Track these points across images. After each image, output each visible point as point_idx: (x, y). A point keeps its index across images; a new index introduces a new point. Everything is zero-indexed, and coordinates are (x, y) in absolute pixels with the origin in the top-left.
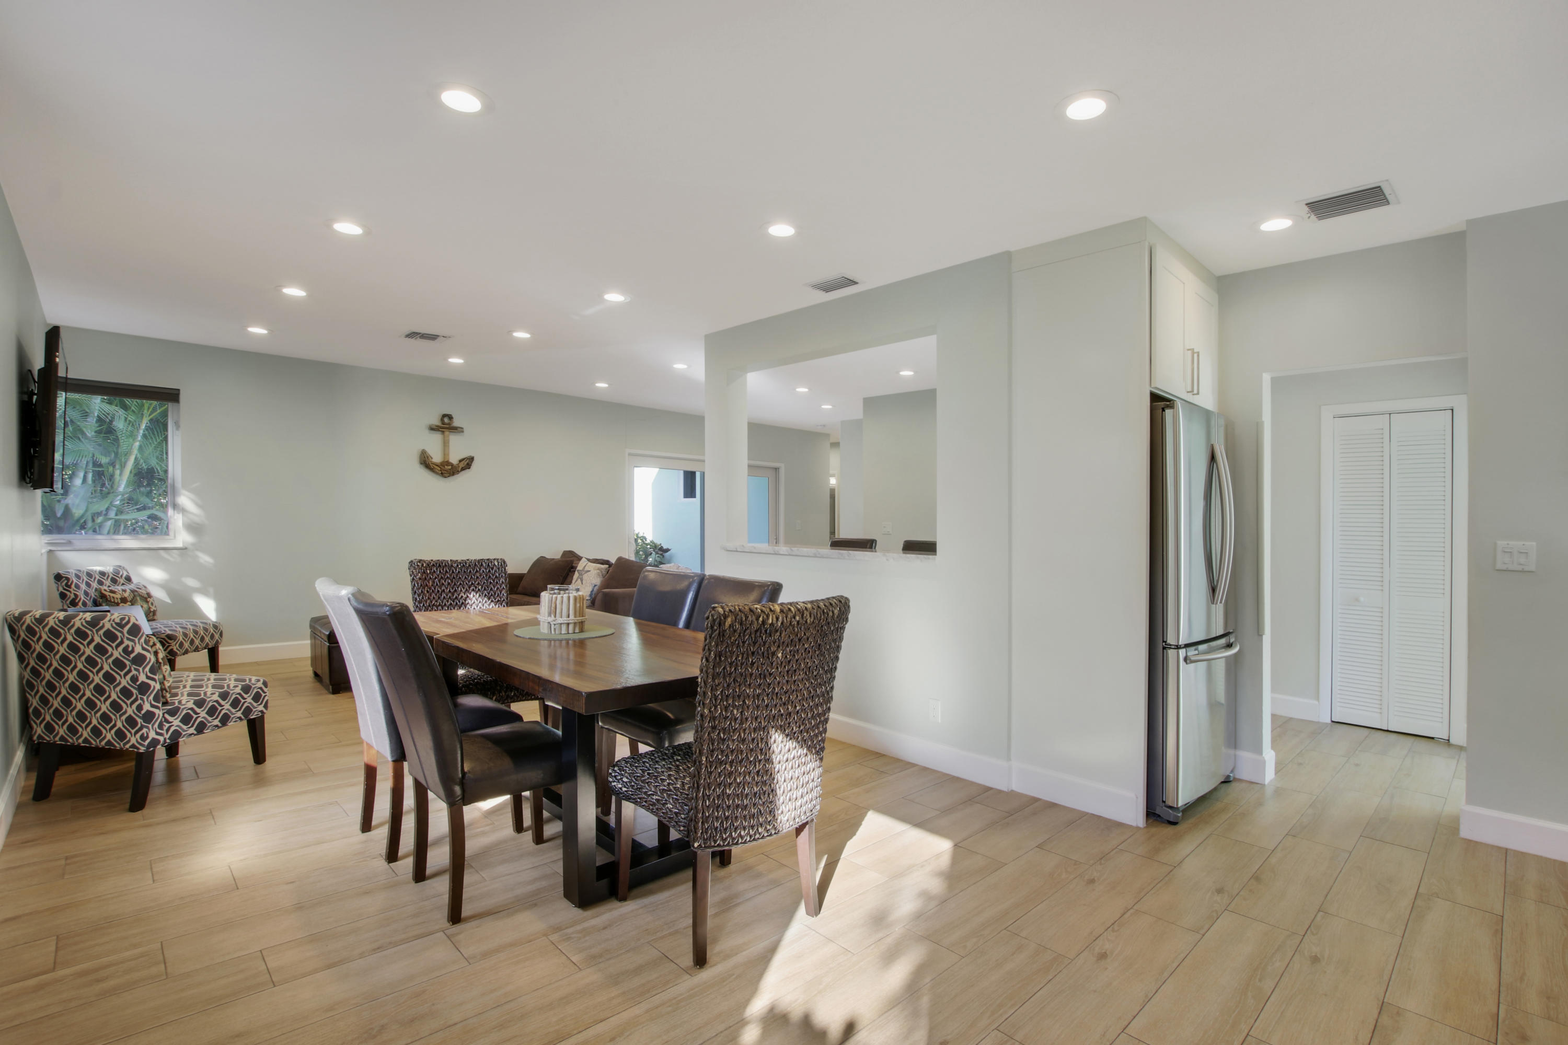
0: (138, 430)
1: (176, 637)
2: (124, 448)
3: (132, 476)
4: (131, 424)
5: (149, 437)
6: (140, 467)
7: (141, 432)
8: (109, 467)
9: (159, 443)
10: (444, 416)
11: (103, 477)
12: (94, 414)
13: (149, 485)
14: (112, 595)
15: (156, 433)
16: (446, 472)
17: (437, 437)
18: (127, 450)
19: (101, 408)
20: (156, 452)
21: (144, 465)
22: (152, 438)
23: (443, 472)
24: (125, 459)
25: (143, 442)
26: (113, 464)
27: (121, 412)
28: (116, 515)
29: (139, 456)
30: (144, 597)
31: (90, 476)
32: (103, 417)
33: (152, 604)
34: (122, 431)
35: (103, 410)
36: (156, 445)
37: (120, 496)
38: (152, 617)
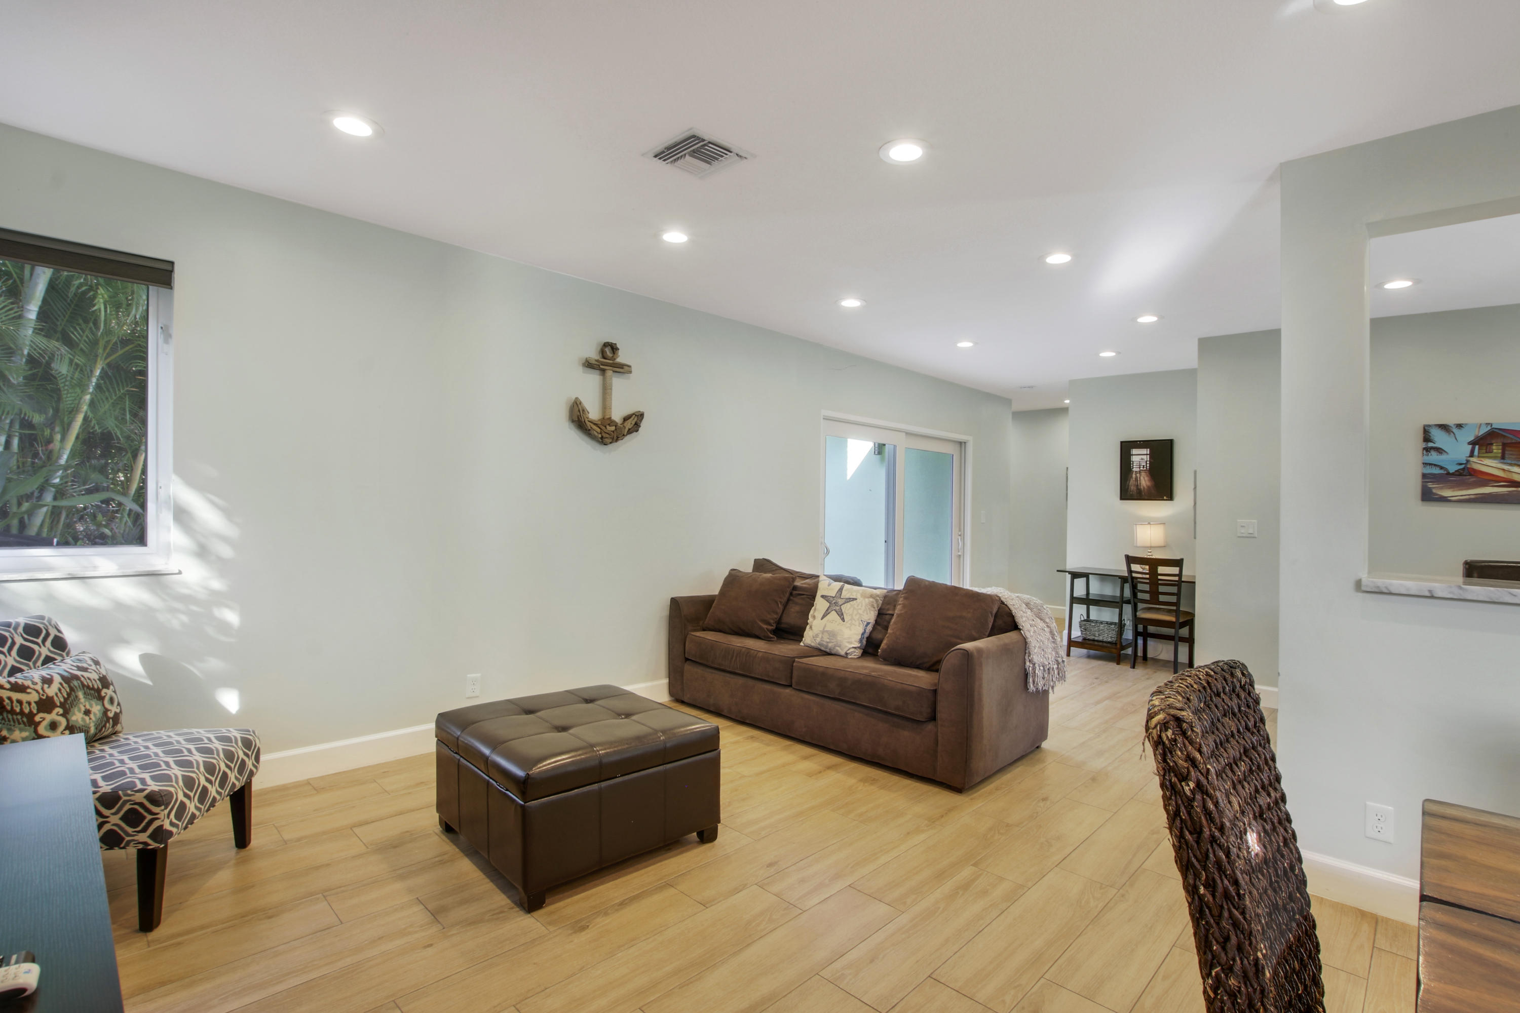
0: (88, 377)
1: (170, 794)
2: (68, 403)
3: (79, 443)
4: (79, 370)
5: (105, 389)
6: (91, 431)
7: (94, 380)
8: (45, 429)
9: (120, 397)
10: (606, 345)
11: (36, 444)
12: (22, 351)
13: (103, 456)
14: (15, 696)
15: (114, 382)
16: (607, 436)
17: (593, 379)
18: (73, 406)
19: (34, 343)
20: (114, 411)
21: (97, 427)
22: (108, 390)
23: (605, 435)
24: (68, 418)
25: (96, 395)
26: (51, 424)
27: (64, 350)
28: (55, 499)
29: (91, 415)
30: (93, 689)
31: (15, 442)
32: (36, 355)
33: (112, 701)
34: (65, 378)
35: (37, 346)
36: (115, 400)
37: (61, 472)
38: (110, 730)
